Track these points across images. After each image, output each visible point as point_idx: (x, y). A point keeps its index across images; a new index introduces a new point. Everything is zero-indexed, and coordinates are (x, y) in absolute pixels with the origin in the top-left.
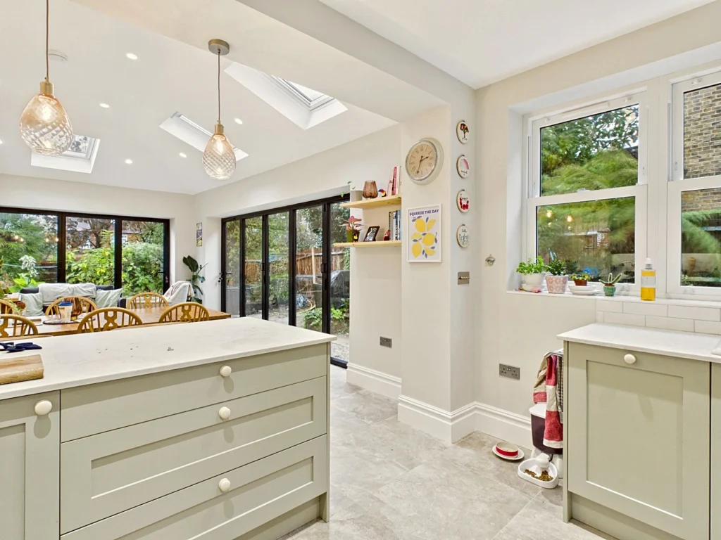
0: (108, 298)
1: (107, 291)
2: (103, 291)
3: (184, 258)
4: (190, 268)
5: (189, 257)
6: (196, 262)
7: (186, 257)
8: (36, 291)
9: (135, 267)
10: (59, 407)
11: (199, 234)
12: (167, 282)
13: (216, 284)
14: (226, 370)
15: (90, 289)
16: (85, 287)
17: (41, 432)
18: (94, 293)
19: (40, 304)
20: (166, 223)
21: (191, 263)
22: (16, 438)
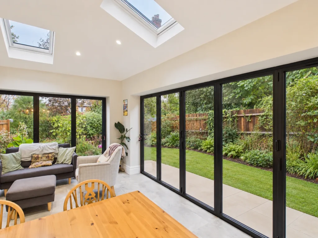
0: (66, 154)
1: (65, 149)
2: (63, 148)
3: (115, 123)
4: (120, 131)
5: (118, 122)
6: (123, 126)
7: (117, 123)
8: (17, 150)
9: (87, 125)
11: (125, 107)
12: (104, 139)
13: (137, 142)
15: (54, 147)
16: (51, 146)
18: (57, 150)
19: (19, 160)
20: (104, 100)
21: (120, 127)
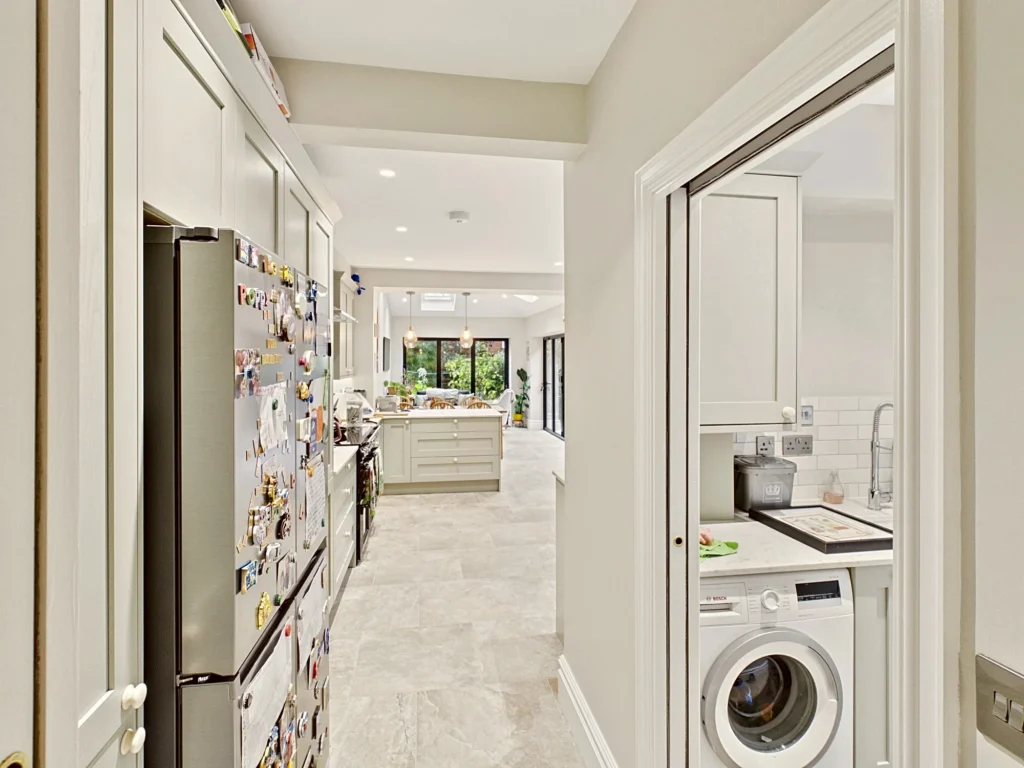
3: (518, 370)
4: (522, 379)
5: (522, 369)
6: (526, 373)
7: (520, 369)
8: (424, 393)
10: (410, 423)
14: (456, 421)
15: (455, 393)
16: (452, 392)
17: (407, 428)
20: (507, 341)
22: (401, 429)
